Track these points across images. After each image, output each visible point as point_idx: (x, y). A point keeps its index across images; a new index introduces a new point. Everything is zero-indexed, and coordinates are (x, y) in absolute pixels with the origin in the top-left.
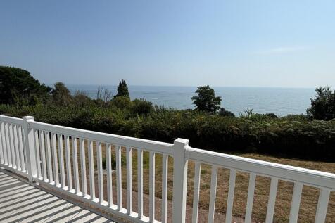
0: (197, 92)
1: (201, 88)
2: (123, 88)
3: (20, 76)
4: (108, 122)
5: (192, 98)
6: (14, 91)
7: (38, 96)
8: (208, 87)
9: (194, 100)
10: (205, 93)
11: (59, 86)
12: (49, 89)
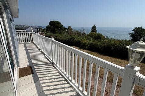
0: (133, 30)
1: (137, 28)
2: (94, 28)
3: (58, 24)
4: (79, 41)
5: (130, 34)
6: (56, 29)
7: (62, 31)
8: (141, 28)
9: (130, 35)
10: (139, 31)
11: (70, 27)
12: (66, 29)
